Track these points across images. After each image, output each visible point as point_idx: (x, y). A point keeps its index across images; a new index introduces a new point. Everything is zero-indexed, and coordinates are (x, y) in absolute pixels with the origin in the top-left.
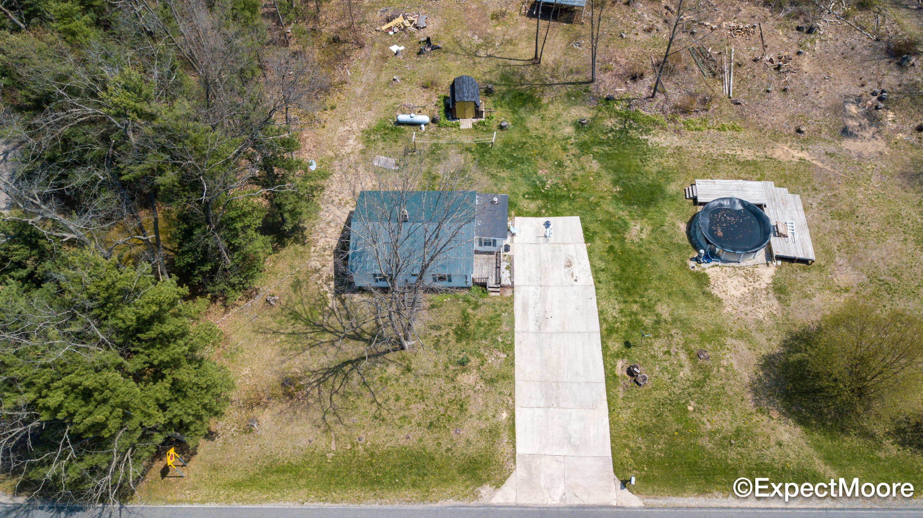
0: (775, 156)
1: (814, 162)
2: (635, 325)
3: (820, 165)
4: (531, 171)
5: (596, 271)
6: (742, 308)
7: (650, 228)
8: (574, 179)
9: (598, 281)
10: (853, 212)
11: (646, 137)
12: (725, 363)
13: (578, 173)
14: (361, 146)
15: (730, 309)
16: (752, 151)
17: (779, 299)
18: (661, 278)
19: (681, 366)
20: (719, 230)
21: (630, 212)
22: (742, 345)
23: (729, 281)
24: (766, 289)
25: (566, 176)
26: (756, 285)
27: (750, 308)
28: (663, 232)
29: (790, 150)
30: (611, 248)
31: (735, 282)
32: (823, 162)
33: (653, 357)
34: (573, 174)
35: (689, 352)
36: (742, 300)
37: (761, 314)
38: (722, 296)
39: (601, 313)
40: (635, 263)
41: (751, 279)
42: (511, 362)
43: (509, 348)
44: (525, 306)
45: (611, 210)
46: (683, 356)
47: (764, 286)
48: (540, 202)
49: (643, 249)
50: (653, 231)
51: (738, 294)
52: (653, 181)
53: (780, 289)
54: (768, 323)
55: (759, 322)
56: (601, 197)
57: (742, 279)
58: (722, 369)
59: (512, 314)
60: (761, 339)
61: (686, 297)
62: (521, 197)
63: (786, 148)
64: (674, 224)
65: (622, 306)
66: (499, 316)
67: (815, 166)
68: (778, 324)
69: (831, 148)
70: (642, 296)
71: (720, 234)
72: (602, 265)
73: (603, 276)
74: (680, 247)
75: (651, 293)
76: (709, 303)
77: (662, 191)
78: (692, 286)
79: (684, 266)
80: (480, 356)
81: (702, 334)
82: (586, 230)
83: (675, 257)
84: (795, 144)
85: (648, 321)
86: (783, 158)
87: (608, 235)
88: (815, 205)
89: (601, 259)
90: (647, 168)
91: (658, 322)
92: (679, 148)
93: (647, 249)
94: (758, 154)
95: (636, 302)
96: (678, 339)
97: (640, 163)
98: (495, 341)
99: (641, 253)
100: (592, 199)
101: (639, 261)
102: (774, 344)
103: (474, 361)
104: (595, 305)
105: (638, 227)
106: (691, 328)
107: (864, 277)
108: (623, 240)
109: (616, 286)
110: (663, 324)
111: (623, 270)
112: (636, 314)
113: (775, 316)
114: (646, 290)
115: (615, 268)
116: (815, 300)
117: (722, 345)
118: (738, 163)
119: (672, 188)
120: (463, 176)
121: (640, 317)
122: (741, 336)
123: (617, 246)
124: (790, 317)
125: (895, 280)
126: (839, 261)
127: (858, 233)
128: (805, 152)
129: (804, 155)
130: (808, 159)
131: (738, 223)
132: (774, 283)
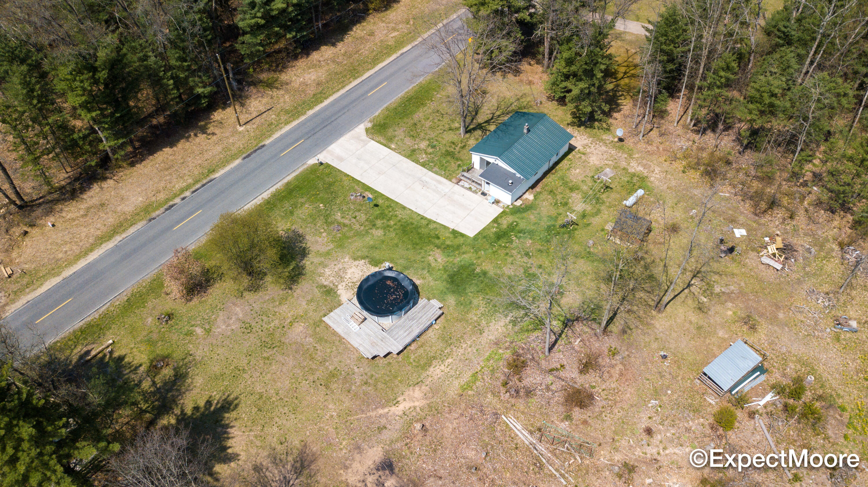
0: (417, 388)
1: (386, 410)
2: (382, 216)
3: (381, 411)
4: (535, 237)
5: (431, 222)
6: (340, 266)
7: (433, 265)
8: (507, 254)
9: (423, 218)
10: (327, 387)
11: (509, 318)
12: (324, 234)
13: (511, 259)
14: (631, 170)
15: (346, 260)
16: (436, 377)
17: (325, 286)
18: (397, 245)
19: (343, 217)
20: (391, 284)
21: (454, 264)
22: (323, 249)
24: (337, 286)
25: (513, 251)
26: (344, 284)
27: (336, 269)
28: (423, 269)
29: (412, 404)
30: (438, 238)
32: (380, 416)
33: (359, 210)
34: (512, 256)
35: (345, 225)
36: (344, 270)
37: (328, 271)
38: (357, 263)
39: (404, 208)
40: (418, 241)
41: (350, 284)
42: (417, 162)
43: (423, 165)
44: (440, 182)
45: (465, 256)
46: (347, 222)
47: (340, 287)
48: (505, 226)
49: (422, 251)
50: (430, 265)
51: (349, 271)
52: (466, 294)
53: (329, 293)
54: (320, 270)
55: (325, 266)
56: (479, 258)
58: (323, 230)
59: (441, 175)
60: (316, 260)
61: (373, 247)
62: (517, 220)
63: (417, 404)
64: (424, 278)
65: (399, 218)
66: (445, 171)
67: (383, 407)
68: (314, 273)
69: (386, 435)
70: (395, 230)
71: (389, 283)
72: (431, 226)
73: (424, 222)
74: (406, 268)
75: (393, 235)
76: (359, 254)
77: (453, 292)
78: (376, 255)
79: (391, 261)
80: (430, 154)
81: (349, 238)
82: (462, 235)
83: (402, 262)
84: (414, 414)
85: (379, 223)
86: (409, 392)
87: (448, 242)
88: (356, 370)
89: (436, 228)
90: (481, 298)
91: (374, 225)
92: (481, 332)
93: (420, 253)
94: (430, 379)
95: (395, 224)
96: (357, 227)
97: (488, 297)
98: (432, 162)
99: (421, 249)
100: (483, 252)
101: (417, 244)
102: (308, 263)
103: (430, 150)
104: (411, 208)
105: (439, 260)
106: (355, 236)
107: (287, 341)
108: (438, 247)
109: (412, 224)
110: (371, 227)
111: (419, 234)
112: (388, 220)
113: (320, 276)
114: (397, 234)
115: (423, 231)
116: (304, 303)
117: (333, 242)
118: (434, 358)
119: (451, 300)
120: (561, 203)
121: (385, 221)
122: (328, 253)
123: (437, 241)
124: (311, 282)
125: (265, 355)
126: (309, 340)
127: (312, 371)
128: (401, 413)
129: (398, 410)
130: (393, 409)
131: (386, 298)
132: (336, 293)
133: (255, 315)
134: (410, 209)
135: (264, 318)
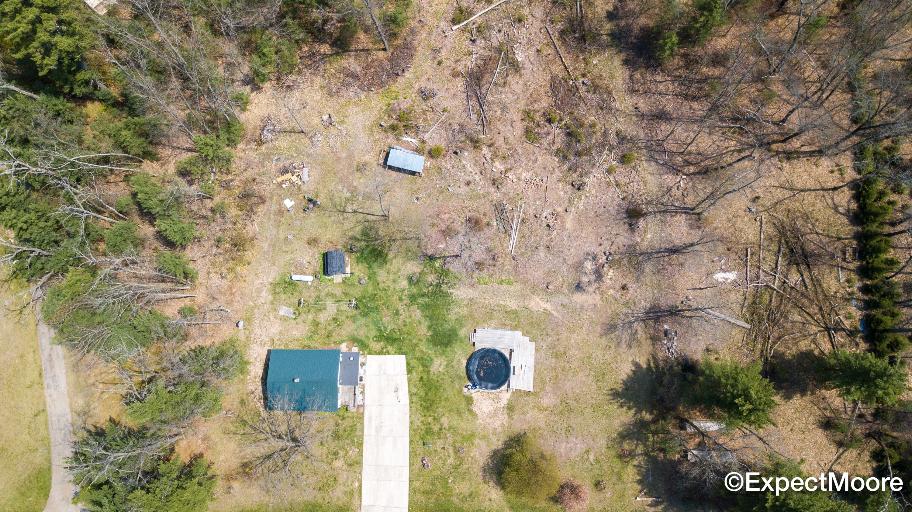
0: (529, 307)
1: (553, 312)
2: (429, 431)
3: (555, 314)
4: (379, 319)
5: (411, 395)
6: (488, 420)
7: (445, 363)
8: (405, 325)
9: (412, 402)
10: (565, 353)
11: (452, 291)
12: (472, 455)
13: (407, 320)
15: (480, 421)
16: (516, 302)
17: (509, 414)
18: (446, 400)
19: (449, 456)
20: (482, 372)
21: (435, 351)
22: (483, 444)
23: (484, 402)
24: (503, 408)
25: (400, 323)
26: (498, 405)
27: (492, 420)
28: (453, 366)
29: (540, 302)
30: (421, 378)
31: (487, 403)
32: (557, 312)
33: (435, 451)
34: (404, 321)
35: (455, 448)
36: (489, 416)
37: (497, 424)
38: (478, 412)
39: (411, 423)
40: (433, 388)
41: (496, 401)
42: (361, 454)
43: (360, 445)
44: (370, 418)
45: (424, 350)
46: (451, 450)
47: (502, 405)
48: (382, 344)
49: (439, 379)
50: (447, 366)
51: (487, 411)
52: (452, 327)
53: (511, 407)
54: (500, 430)
55: (495, 429)
56: (419, 340)
57: (491, 401)
58: (470, 459)
59: (362, 424)
60: (494, 439)
61: (459, 413)
62: (371, 340)
63: (538, 300)
64: (459, 361)
65: (423, 418)
66: (356, 425)
67: (552, 315)
68: (504, 431)
69: (565, 301)
70: (434, 412)
71: (482, 374)
72: (415, 390)
73: (415, 398)
74: (460, 378)
75: (440, 410)
76: (470, 417)
77: (456, 335)
78: (463, 405)
79: (461, 391)
80: (345, 450)
81: (463, 436)
82: (408, 364)
83: (457, 385)
84: (544, 297)
85: (436, 428)
86: (535, 309)
87: (421, 368)
88: (544, 346)
89: (415, 386)
90: (450, 316)
91: (441, 429)
92: (471, 299)
93: (442, 379)
94: (519, 304)
95: (430, 416)
96: (450, 440)
97: (446, 313)
98: (353, 441)
99: (438, 381)
100: (414, 341)
101: (436, 387)
102: (500, 443)
103: (342, 453)
104: (408, 418)
105: (439, 363)
106: (458, 433)
107: (558, 401)
108: (429, 372)
109: (421, 405)
110: (443, 430)
111: (427, 394)
112: (430, 424)
113: (504, 425)
114: (437, 408)
115: (422, 393)
116: (528, 415)
117: (473, 443)
118: (506, 312)
119: (462, 332)
120: (336, 323)
121: (432, 426)
122: (484, 438)
123: (425, 377)
124: (512, 427)
125: (575, 403)
126: (548, 389)
127: (563, 369)
128: (549, 303)
129: (548, 306)
130: (549, 309)
131: (494, 366)
132: (508, 404)
133: (558, 436)
134: (410, 417)
135: (555, 428)
